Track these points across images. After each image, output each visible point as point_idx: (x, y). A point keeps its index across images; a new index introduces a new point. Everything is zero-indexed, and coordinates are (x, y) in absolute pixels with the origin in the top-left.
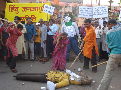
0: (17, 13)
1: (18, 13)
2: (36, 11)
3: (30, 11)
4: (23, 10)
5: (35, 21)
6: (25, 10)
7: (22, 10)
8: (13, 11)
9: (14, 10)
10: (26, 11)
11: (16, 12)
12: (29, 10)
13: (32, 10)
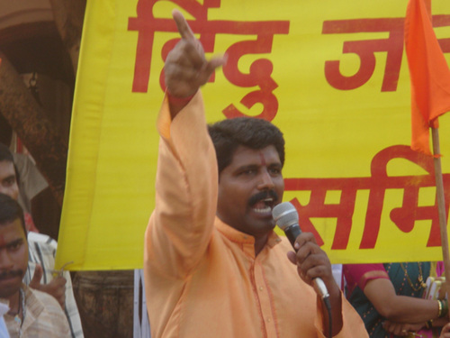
4: (350, 65)
6: (381, 58)
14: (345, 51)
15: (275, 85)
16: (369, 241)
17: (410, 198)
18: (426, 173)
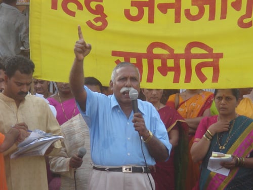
0: (99, 24)
1: (105, 24)
2: (212, 17)
3: (178, 20)
4: (134, 12)
5: (215, 79)
6: (146, 9)
7: (127, 13)
8: (72, 6)
9: (80, 7)
10: (151, 20)
11: (91, 17)
12: (171, 12)
13: (188, 12)
14: (132, 5)
15: (106, 16)
16: (150, 79)
17: (164, 63)
18: (169, 53)
